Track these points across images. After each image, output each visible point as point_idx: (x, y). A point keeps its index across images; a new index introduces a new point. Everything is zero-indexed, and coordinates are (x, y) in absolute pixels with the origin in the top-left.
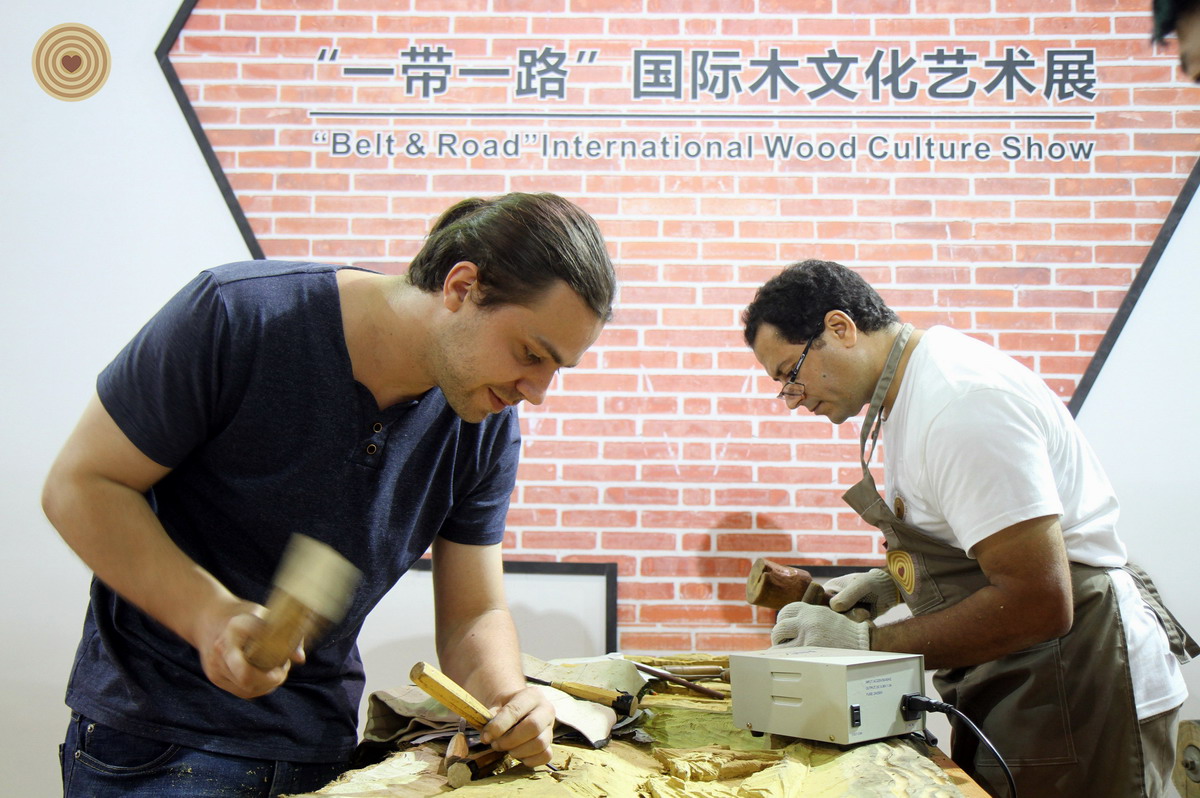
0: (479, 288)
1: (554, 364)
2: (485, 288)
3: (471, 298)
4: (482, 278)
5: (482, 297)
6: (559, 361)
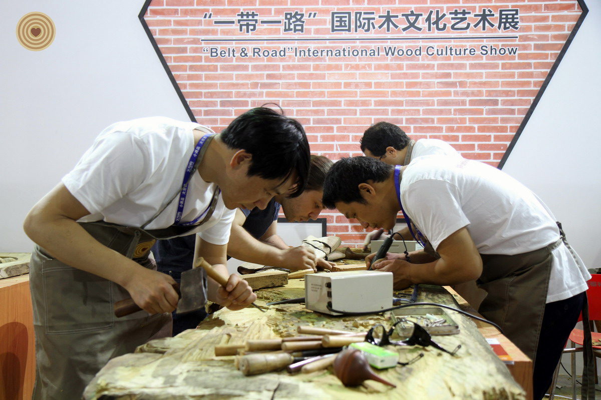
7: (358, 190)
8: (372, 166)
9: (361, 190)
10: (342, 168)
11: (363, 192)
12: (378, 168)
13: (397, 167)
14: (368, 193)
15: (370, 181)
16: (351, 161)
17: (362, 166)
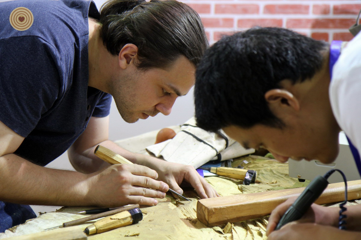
0: (138, 58)
1: (176, 95)
2: (141, 58)
3: (133, 62)
4: (140, 53)
5: (139, 62)
6: (179, 94)
7: (264, 103)
8: (286, 50)
9: (272, 102)
10: (227, 63)
11: (275, 105)
12: (298, 54)
13: (335, 47)
14: (285, 106)
15: (286, 82)
16: (244, 46)
17: (265, 55)
